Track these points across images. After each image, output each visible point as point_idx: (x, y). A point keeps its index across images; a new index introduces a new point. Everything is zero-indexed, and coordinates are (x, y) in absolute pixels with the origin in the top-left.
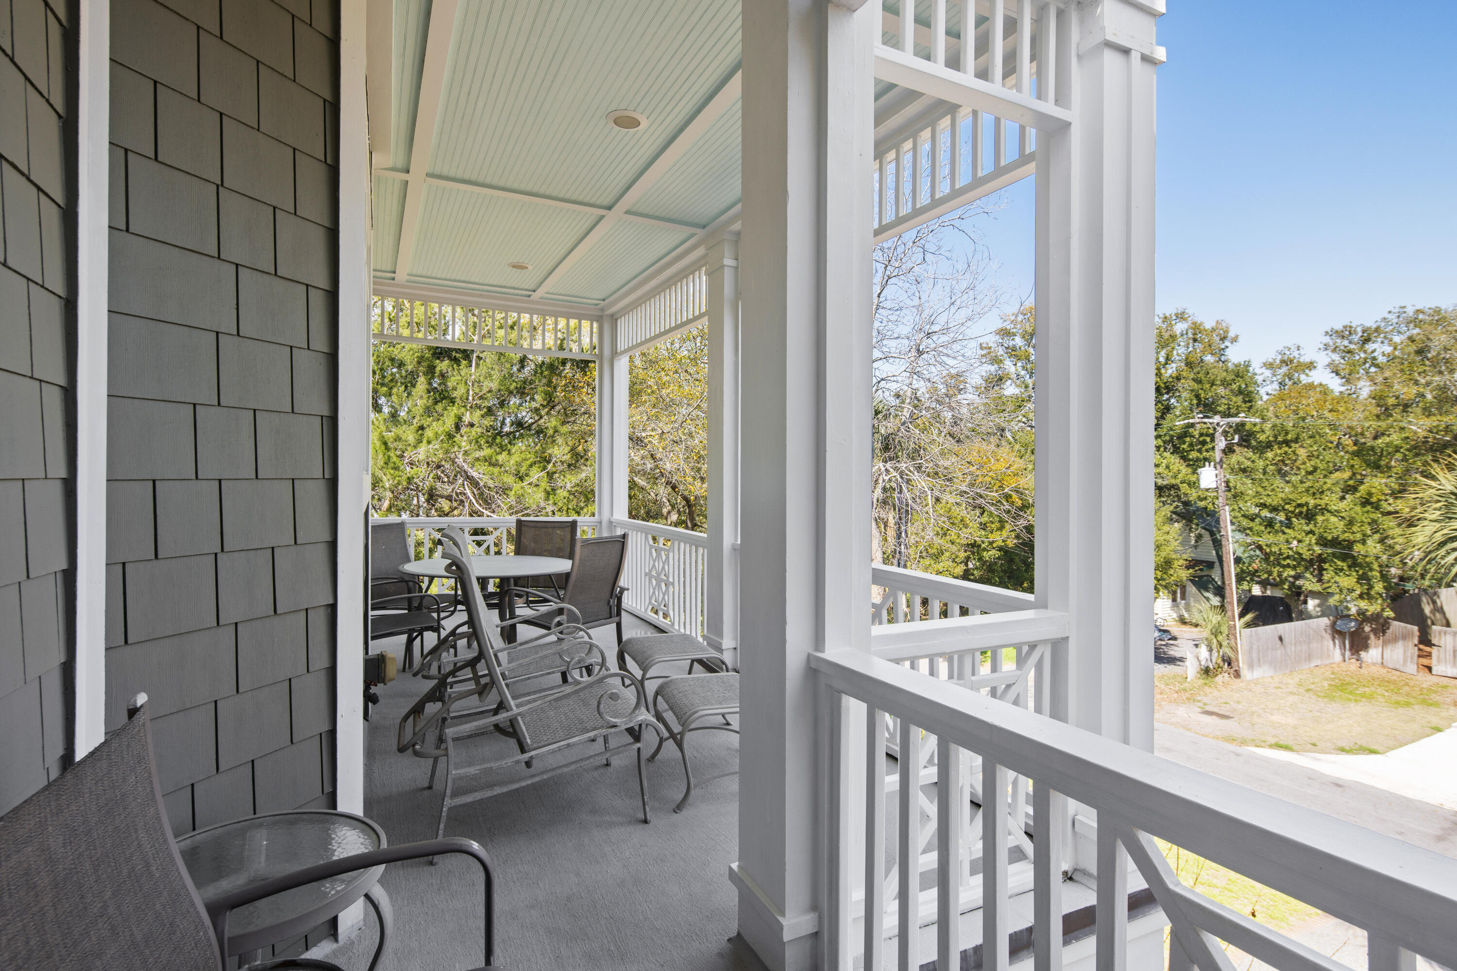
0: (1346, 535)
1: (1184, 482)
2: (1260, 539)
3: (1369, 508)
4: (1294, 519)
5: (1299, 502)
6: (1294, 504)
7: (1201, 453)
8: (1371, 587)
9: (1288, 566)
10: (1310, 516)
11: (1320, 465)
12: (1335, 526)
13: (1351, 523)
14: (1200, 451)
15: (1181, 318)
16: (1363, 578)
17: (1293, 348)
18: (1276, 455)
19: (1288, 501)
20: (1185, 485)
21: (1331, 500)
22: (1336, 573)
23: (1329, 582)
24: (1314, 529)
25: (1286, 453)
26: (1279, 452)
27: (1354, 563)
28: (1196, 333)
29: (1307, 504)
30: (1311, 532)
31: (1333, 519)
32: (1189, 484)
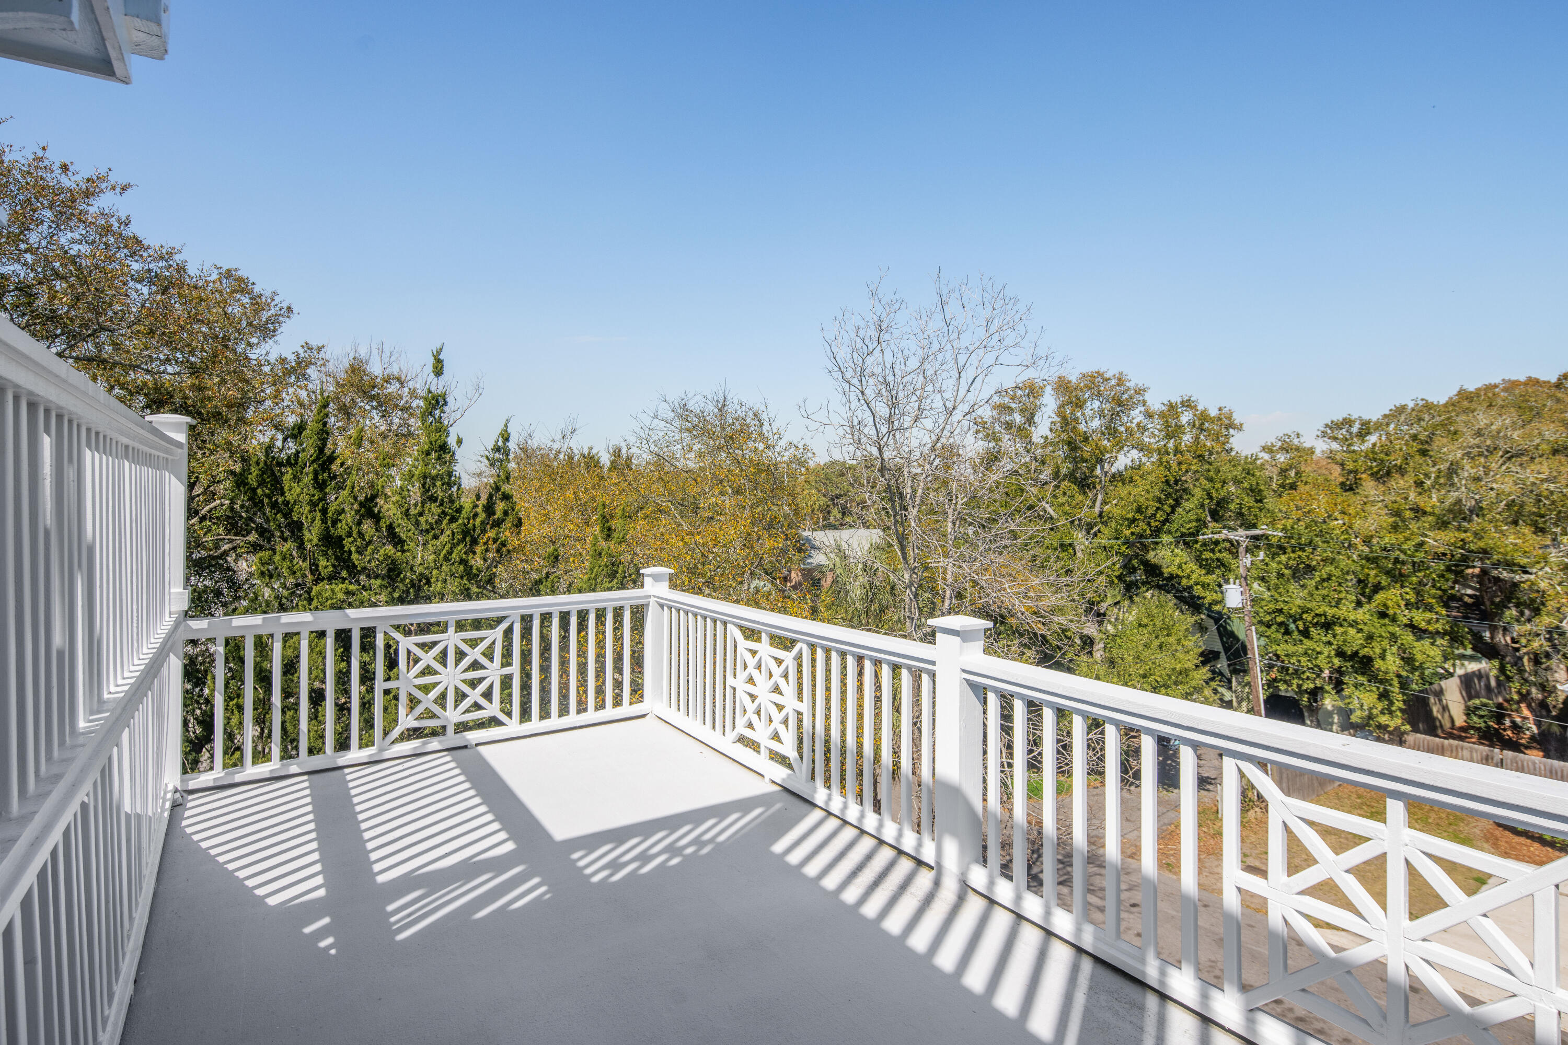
0: (1366, 650)
1: (1198, 584)
2: (1278, 647)
3: (1386, 621)
4: (1312, 629)
5: (1317, 612)
6: (1313, 614)
7: (1214, 554)
8: (1391, 703)
9: (1308, 678)
10: (1328, 626)
11: (1334, 572)
12: (1354, 640)
13: (1370, 638)
14: (1213, 551)
15: (1187, 406)
16: (1384, 695)
17: (1293, 436)
18: (1289, 558)
19: (1305, 610)
20: (1199, 587)
21: (1347, 610)
22: (1356, 688)
23: (1350, 697)
24: (1332, 640)
25: (1299, 557)
26: (1292, 555)
27: (1374, 678)
28: (1202, 422)
29: (1325, 615)
30: (1330, 643)
31: (1352, 631)
32: (1203, 586)
